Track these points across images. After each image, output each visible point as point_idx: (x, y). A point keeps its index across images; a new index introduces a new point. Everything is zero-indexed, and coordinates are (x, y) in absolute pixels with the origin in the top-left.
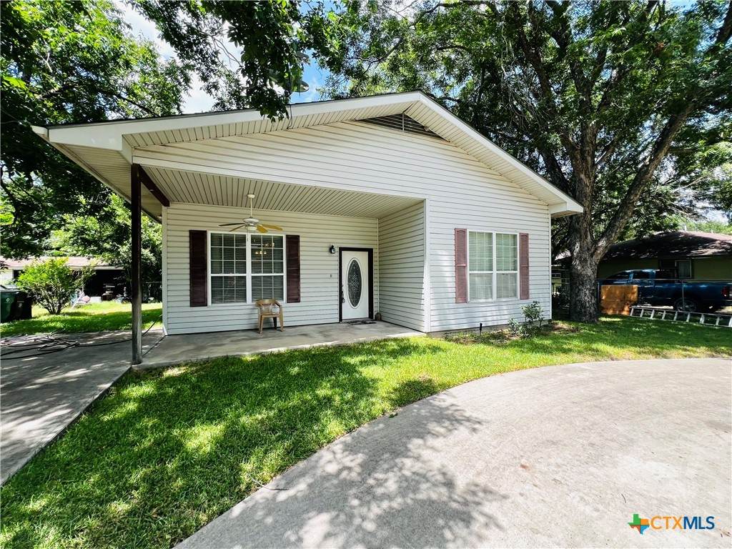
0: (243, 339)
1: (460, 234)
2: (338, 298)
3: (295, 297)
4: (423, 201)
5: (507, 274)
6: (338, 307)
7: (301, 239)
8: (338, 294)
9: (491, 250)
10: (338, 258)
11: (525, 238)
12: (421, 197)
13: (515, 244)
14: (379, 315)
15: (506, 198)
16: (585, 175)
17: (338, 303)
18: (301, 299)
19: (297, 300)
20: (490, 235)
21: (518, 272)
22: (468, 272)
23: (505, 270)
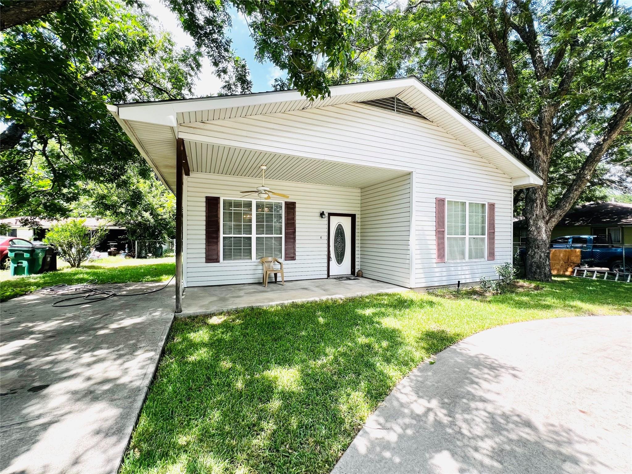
0: (255, 292)
1: (440, 203)
2: (326, 257)
3: (292, 255)
4: (410, 174)
5: (477, 238)
6: (326, 265)
7: (297, 205)
8: (326, 253)
9: (464, 216)
10: (327, 222)
11: (492, 206)
12: (409, 170)
13: (483, 212)
14: (360, 272)
15: (478, 171)
16: (543, 152)
17: (326, 261)
18: (297, 258)
19: (293, 258)
20: (463, 204)
21: (486, 236)
22: (446, 236)
23: (476, 235)
